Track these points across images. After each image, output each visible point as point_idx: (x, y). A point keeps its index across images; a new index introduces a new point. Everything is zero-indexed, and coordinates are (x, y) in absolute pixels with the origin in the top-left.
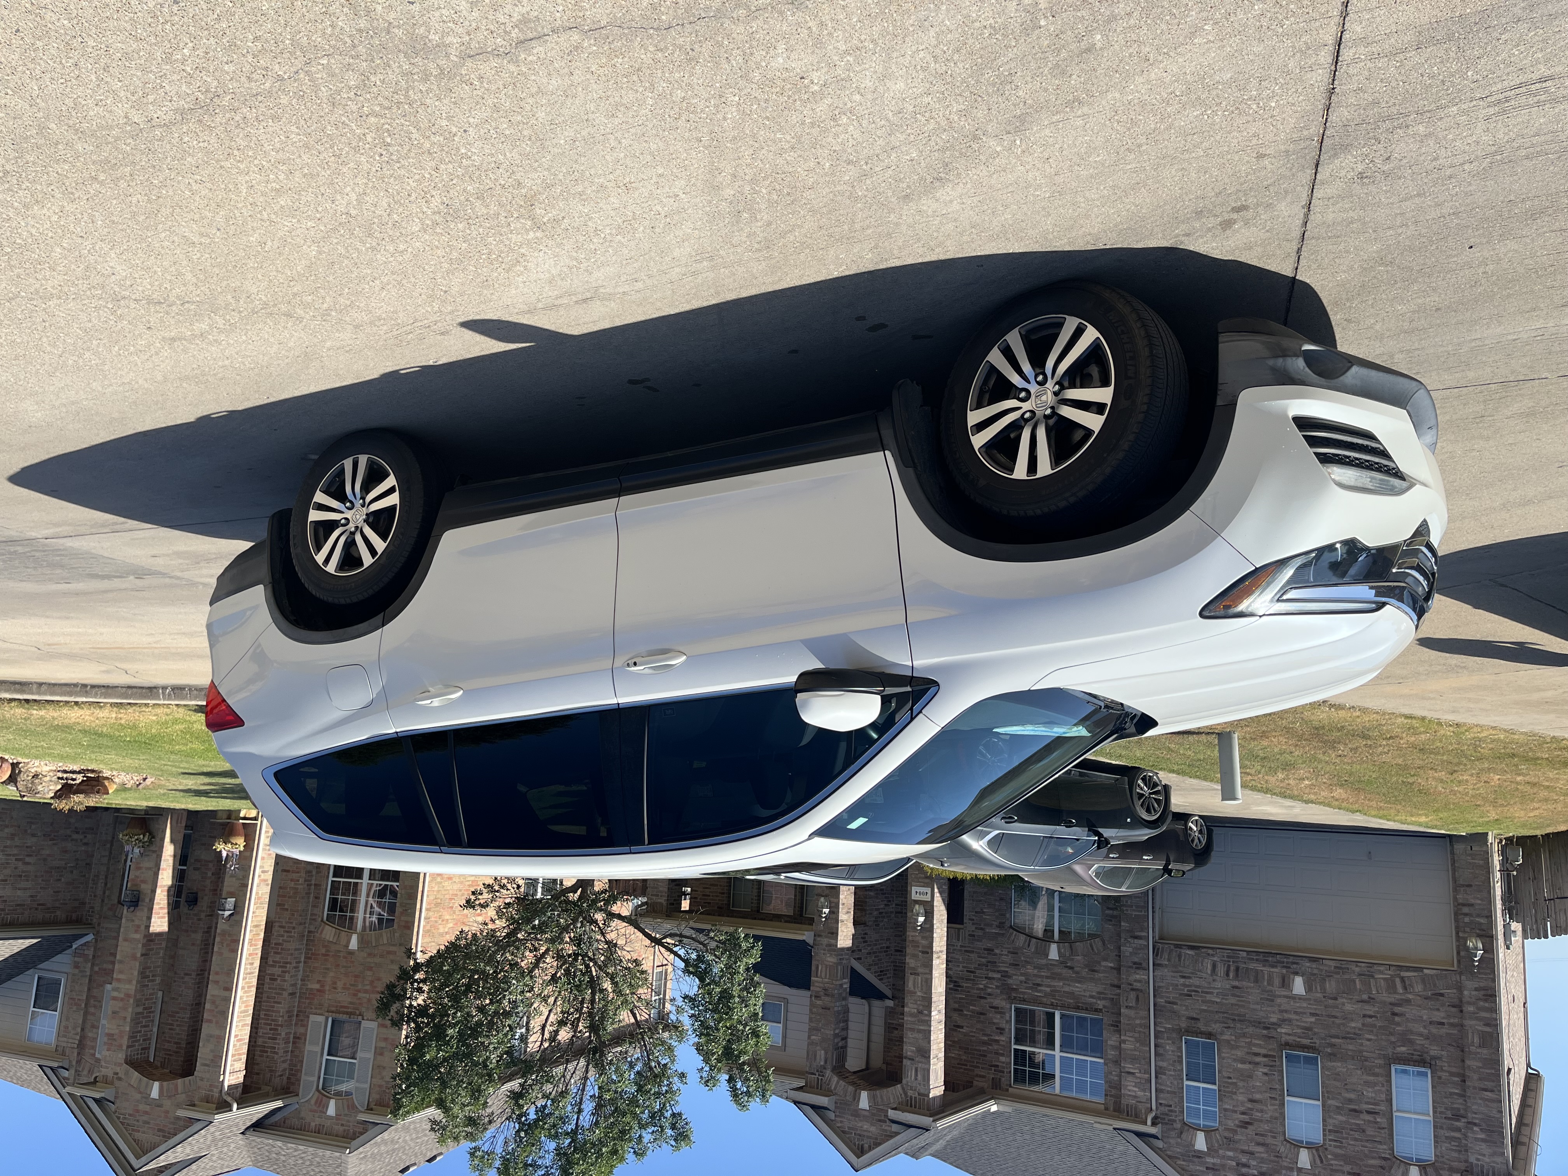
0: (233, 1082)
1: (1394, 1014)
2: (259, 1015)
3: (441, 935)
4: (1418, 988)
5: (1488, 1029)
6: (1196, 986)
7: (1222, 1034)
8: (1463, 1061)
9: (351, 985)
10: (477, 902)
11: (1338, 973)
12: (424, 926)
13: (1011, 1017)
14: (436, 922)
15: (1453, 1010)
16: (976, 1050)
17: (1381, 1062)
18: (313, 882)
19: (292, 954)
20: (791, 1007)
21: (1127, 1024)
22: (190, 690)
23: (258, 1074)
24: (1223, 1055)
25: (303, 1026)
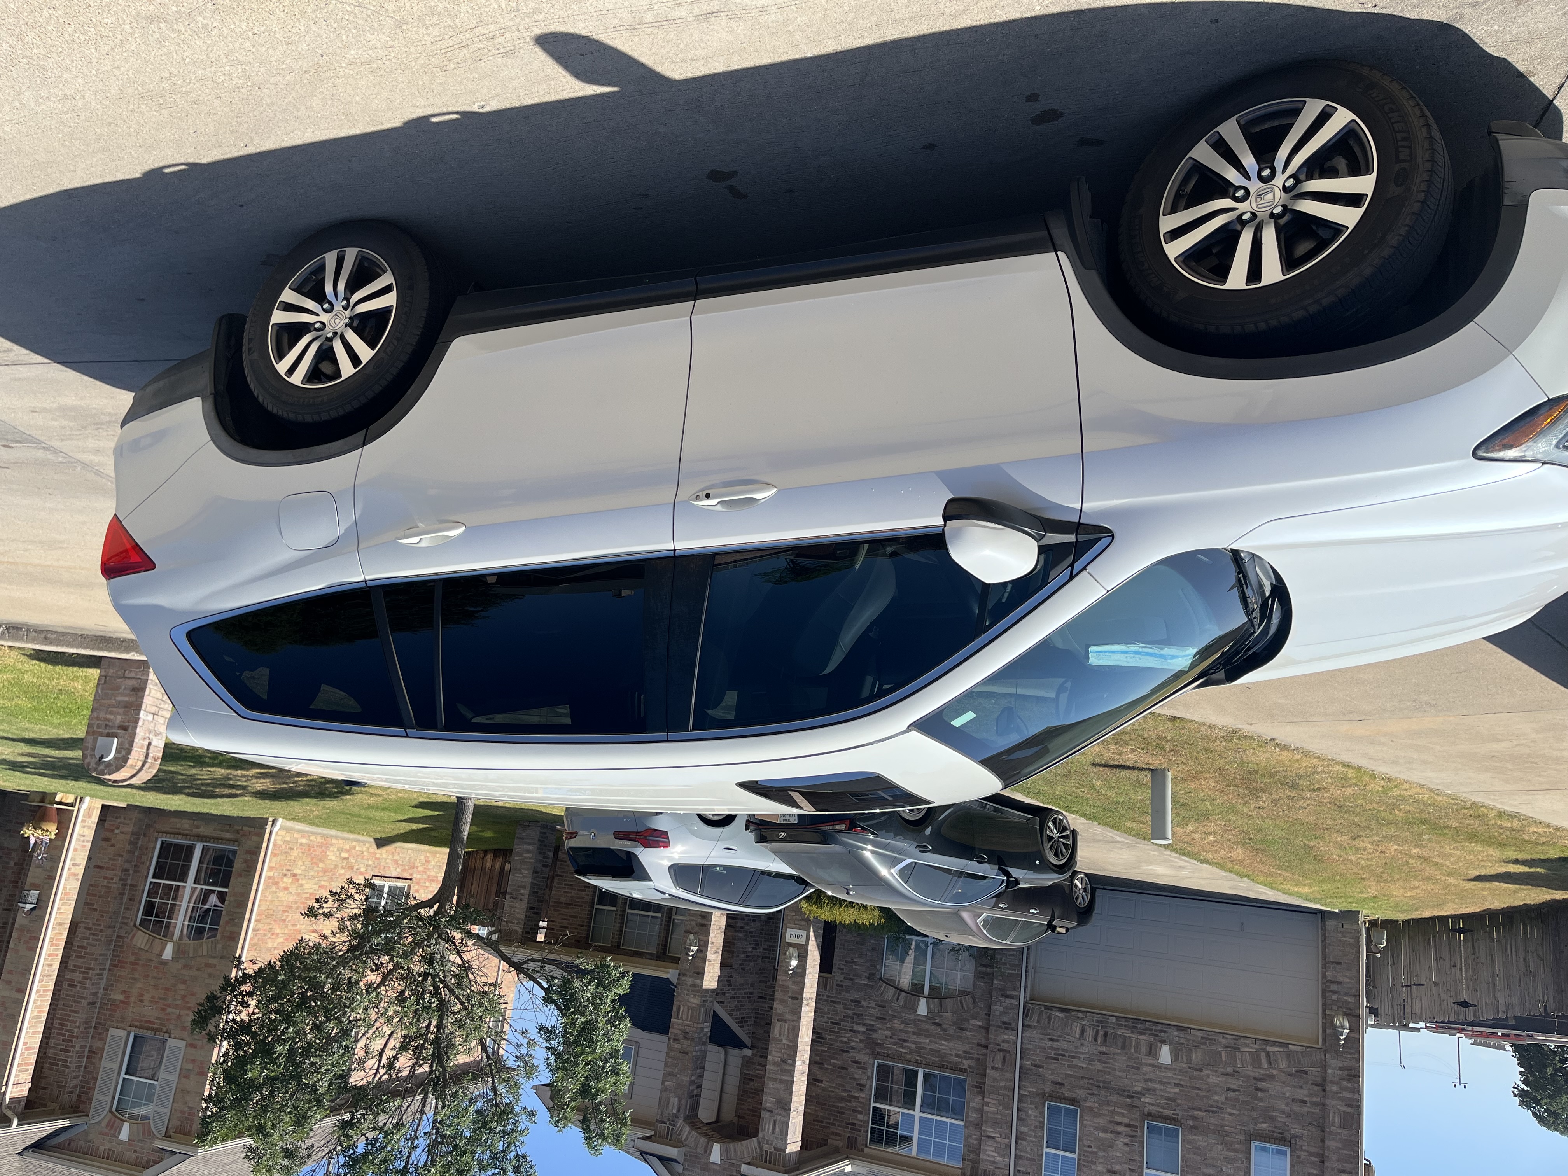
0: (16, 1095)
1: (1258, 1089)
2: (52, 1024)
3: (269, 950)
4: (1283, 1064)
5: (1349, 1110)
6: (1063, 1050)
7: (1086, 1100)
8: (1323, 1141)
9: (160, 999)
10: (321, 911)
11: (1205, 1044)
12: (251, 939)
13: (873, 1073)
14: (265, 935)
15: (1316, 1088)
16: (834, 1106)
17: (1242, 1137)
18: (129, 882)
19: (96, 960)
20: (642, 1052)
21: (992, 1086)
22: (28, 630)
23: (44, 1088)
24: (1085, 1122)
25: (100, 1039)
